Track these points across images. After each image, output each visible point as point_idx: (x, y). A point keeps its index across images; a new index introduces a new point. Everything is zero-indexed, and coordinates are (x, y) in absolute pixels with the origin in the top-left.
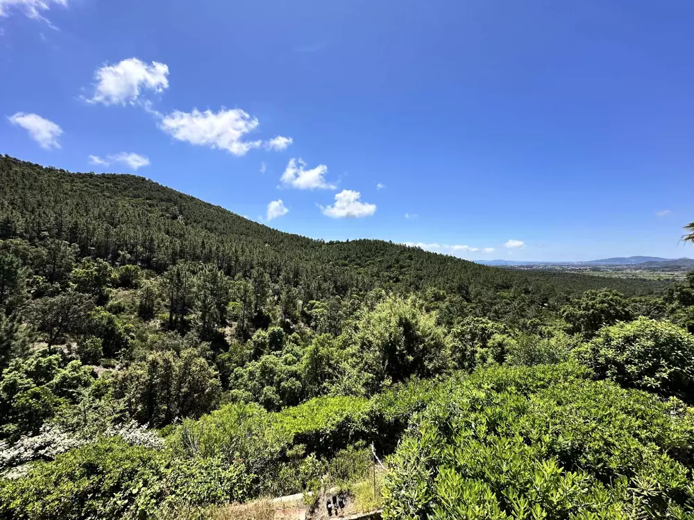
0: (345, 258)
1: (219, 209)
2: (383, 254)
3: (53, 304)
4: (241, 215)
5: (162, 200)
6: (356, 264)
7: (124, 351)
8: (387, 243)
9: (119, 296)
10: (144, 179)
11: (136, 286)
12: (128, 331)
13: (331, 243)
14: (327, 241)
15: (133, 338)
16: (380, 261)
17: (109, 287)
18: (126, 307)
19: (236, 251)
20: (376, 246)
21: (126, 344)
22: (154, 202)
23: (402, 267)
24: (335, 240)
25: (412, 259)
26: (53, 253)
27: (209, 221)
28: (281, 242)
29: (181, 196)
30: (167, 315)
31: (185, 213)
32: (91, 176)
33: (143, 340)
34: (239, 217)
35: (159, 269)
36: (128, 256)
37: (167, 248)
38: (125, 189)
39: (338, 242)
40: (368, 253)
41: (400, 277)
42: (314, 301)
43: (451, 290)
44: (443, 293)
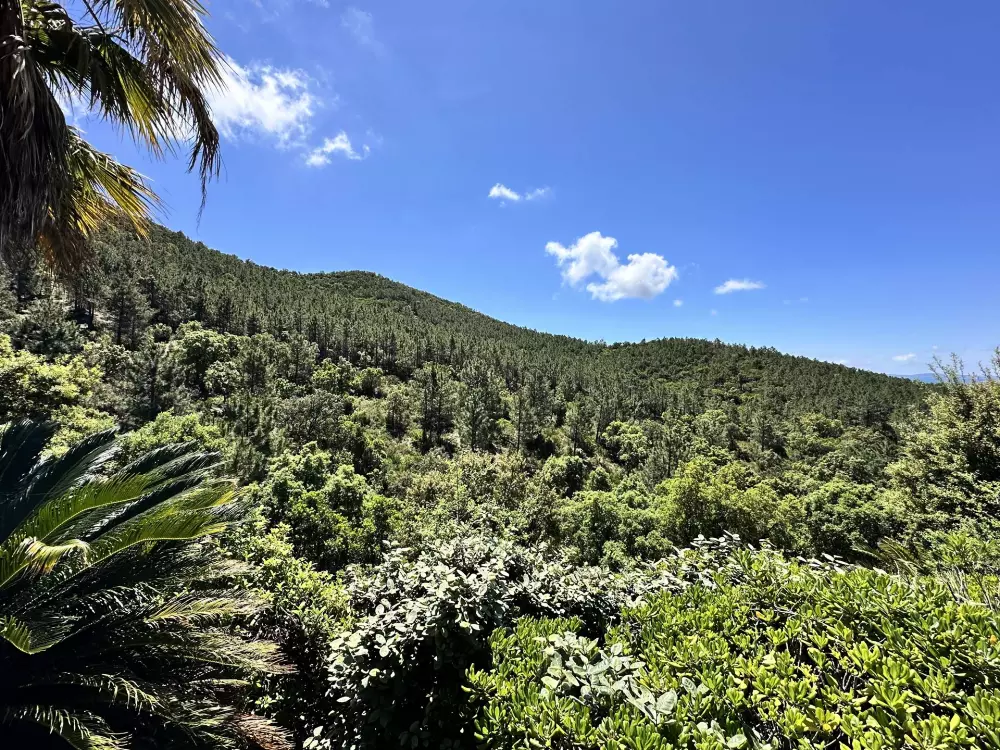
0: (642, 368)
1: (458, 307)
2: (706, 360)
3: (302, 405)
4: (486, 314)
5: (394, 298)
6: (661, 377)
7: (376, 473)
8: (710, 343)
9: (363, 405)
10: (373, 275)
11: (381, 395)
12: (377, 446)
13: (617, 346)
14: (610, 343)
15: (384, 456)
16: (701, 372)
17: (351, 394)
18: (372, 420)
19: (495, 352)
20: (693, 349)
21: (377, 464)
22: (386, 301)
23: (743, 381)
24: (622, 341)
25: (761, 368)
26: (296, 350)
27: (448, 321)
28: (543, 346)
29: (414, 292)
30: (419, 432)
31: (420, 312)
32: (321, 276)
33: (396, 462)
34: (483, 316)
35: (404, 375)
36: (369, 358)
37: (410, 349)
38: (355, 287)
39: (627, 344)
40: (679, 360)
41: (743, 397)
42: (618, 423)
43: (850, 419)
44: (836, 424)
